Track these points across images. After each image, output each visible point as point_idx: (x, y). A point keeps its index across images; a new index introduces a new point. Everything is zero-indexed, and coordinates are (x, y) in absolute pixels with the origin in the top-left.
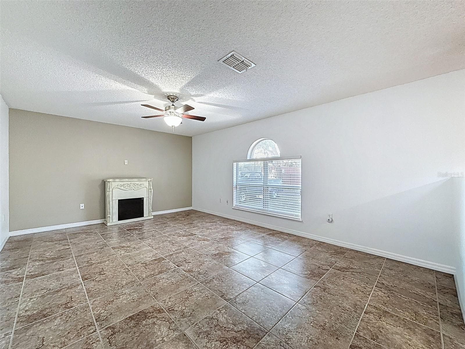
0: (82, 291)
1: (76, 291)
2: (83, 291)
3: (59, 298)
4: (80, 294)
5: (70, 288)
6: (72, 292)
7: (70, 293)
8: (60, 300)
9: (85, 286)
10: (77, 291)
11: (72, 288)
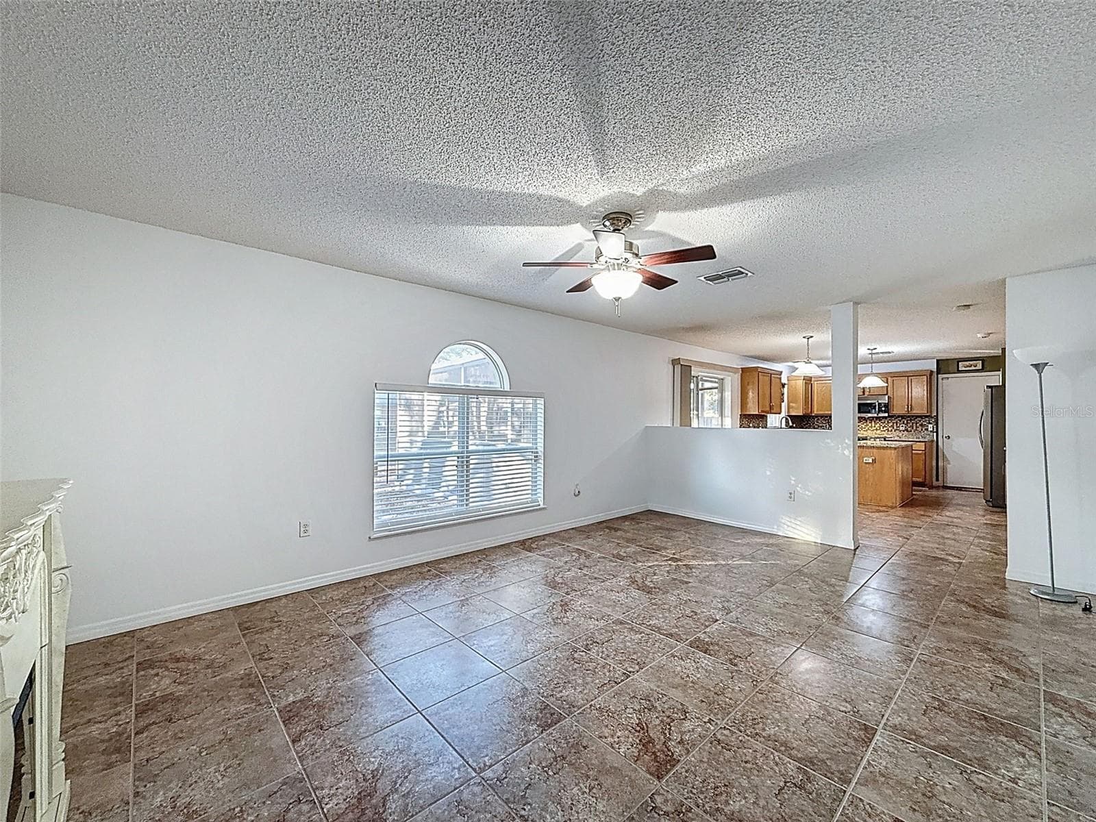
0: (897, 708)
1: (908, 719)
2: (895, 707)
3: (948, 731)
4: (904, 707)
5: (915, 735)
6: (918, 722)
7: (918, 724)
8: (948, 724)
9: (883, 716)
10: (906, 718)
11: (911, 733)
